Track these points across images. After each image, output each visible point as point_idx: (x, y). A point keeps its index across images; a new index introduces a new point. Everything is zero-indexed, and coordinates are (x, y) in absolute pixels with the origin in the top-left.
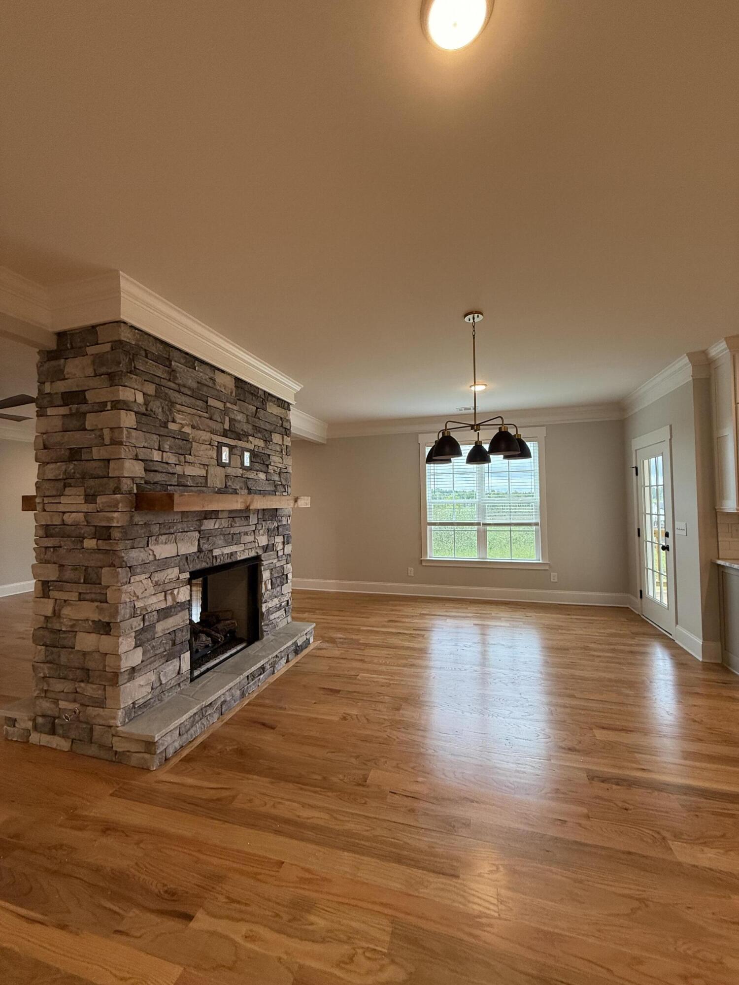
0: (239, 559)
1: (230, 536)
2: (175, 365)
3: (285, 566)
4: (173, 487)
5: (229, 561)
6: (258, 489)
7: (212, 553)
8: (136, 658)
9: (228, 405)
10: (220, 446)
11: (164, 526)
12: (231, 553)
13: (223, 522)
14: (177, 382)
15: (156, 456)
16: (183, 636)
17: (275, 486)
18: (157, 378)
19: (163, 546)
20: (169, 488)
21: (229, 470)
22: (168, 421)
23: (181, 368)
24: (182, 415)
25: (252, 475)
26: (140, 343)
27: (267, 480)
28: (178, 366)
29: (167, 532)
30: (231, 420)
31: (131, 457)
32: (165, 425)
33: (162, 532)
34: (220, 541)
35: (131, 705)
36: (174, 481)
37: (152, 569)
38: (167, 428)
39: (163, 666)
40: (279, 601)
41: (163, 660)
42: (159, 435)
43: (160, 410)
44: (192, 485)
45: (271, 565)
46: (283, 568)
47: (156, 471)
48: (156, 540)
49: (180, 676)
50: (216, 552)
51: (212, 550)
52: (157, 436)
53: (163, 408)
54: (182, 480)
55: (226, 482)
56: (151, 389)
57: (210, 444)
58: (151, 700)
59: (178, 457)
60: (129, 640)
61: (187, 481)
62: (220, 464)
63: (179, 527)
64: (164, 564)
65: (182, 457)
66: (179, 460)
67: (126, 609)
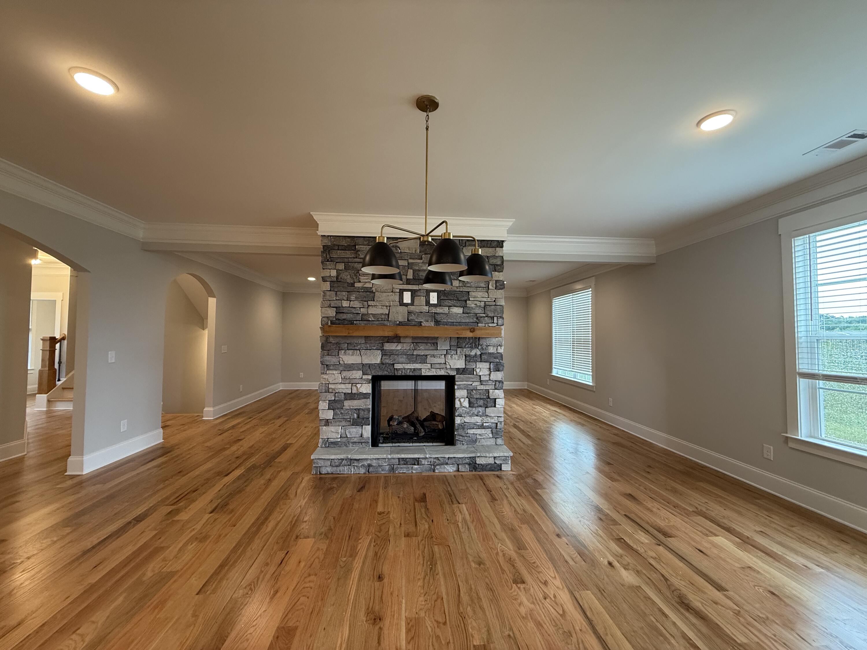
0: (423, 374)
1: (415, 357)
2: (358, 247)
3: (491, 391)
4: (358, 322)
5: (411, 374)
6: (450, 321)
7: (394, 366)
8: (330, 415)
9: (411, 261)
10: (401, 292)
11: (351, 345)
12: (414, 369)
13: (404, 346)
14: (360, 257)
15: (345, 304)
16: (364, 414)
17: (477, 318)
18: (345, 259)
19: (350, 357)
20: (355, 322)
21: (412, 308)
22: (354, 283)
23: (364, 247)
24: (367, 276)
25: (439, 310)
26: (335, 243)
27: (463, 313)
28: (361, 248)
29: (353, 348)
30: (414, 271)
31: (327, 306)
32: (353, 285)
33: (350, 348)
34: (403, 359)
35: (326, 439)
36: (359, 317)
37: (341, 368)
38: (354, 286)
39: (349, 427)
40: (482, 420)
41: (348, 423)
42: (348, 292)
43: (349, 277)
44: (374, 320)
45: (470, 386)
46: (489, 392)
47: (343, 313)
48: (344, 352)
49: (361, 438)
50: (397, 366)
51: (393, 364)
52: (346, 293)
53: (350, 275)
54: (365, 317)
55: (408, 317)
56: (341, 266)
57: (392, 292)
58: (340, 443)
59: (362, 303)
60: (325, 404)
61: (369, 318)
62: (402, 304)
63: (363, 346)
64: (350, 367)
65: (366, 303)
66: (363, 305)
67: (322, 386)
